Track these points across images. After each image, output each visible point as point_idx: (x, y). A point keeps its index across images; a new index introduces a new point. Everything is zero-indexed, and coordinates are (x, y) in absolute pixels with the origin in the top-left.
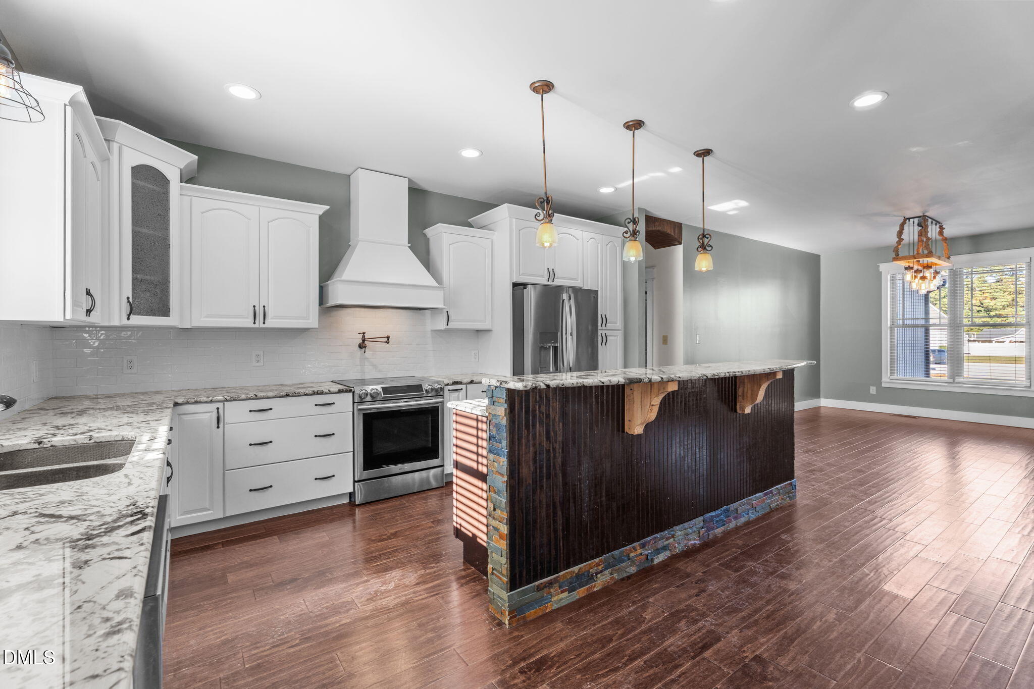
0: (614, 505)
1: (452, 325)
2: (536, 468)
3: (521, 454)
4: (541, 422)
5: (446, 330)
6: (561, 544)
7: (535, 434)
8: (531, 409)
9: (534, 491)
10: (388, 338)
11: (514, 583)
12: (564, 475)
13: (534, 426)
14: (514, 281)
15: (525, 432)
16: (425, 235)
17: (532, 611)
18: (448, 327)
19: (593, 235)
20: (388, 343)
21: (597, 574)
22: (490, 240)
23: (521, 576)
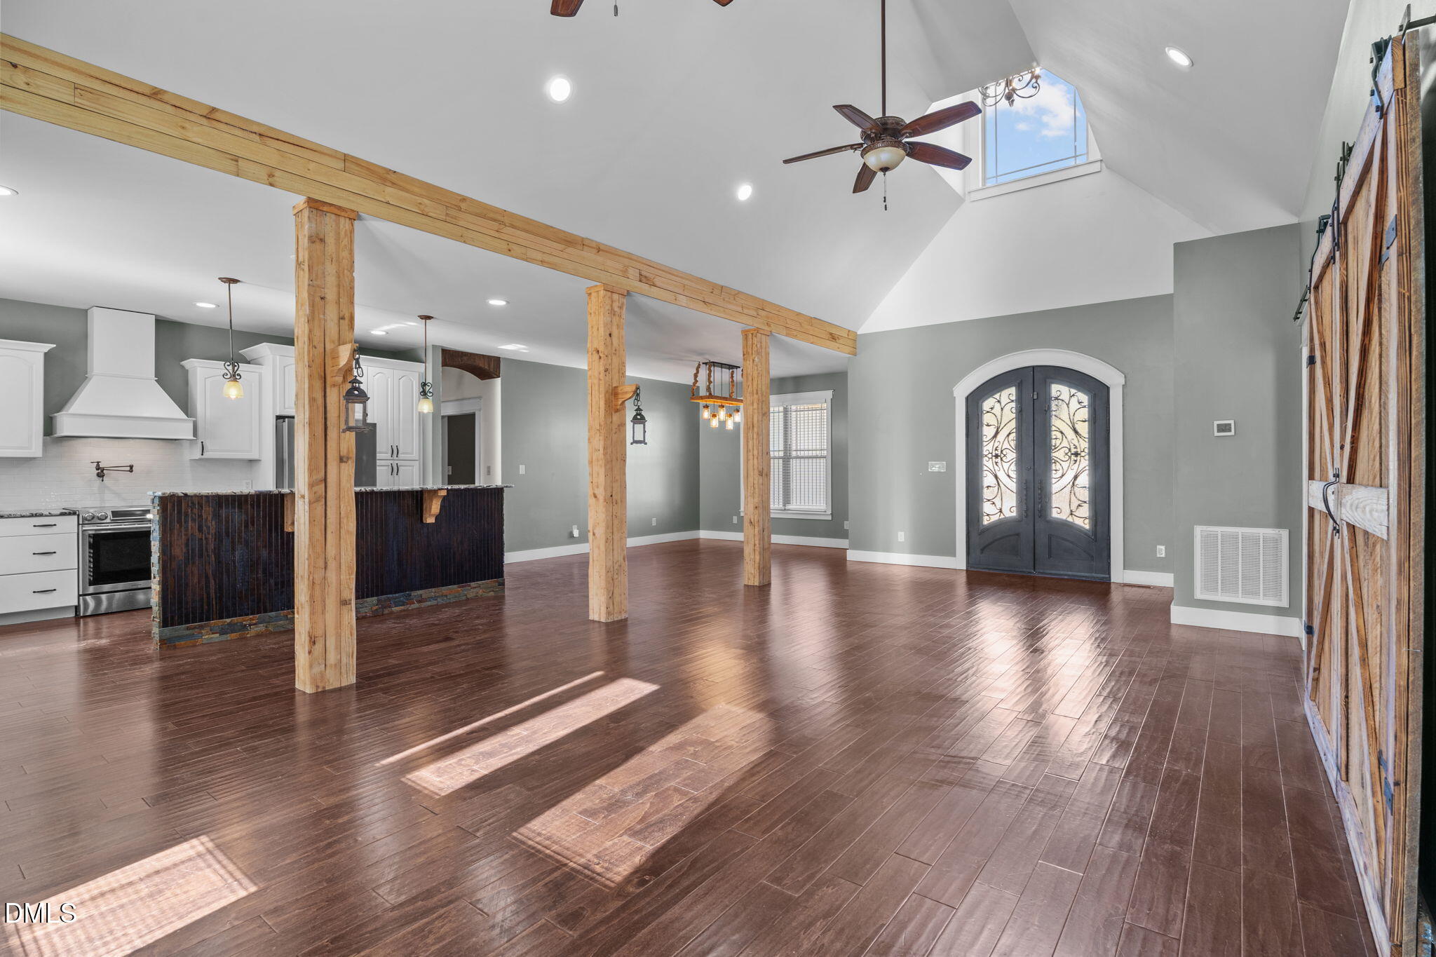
0: (272, 581)
1: (206, 455)
2: (188, 551)
3: (173, 539)
4: (194, 520)
5: (200, 460)
6: (214, 603)
7: (187, 527)
8: (183, 511)
9: (186, 566)
10: (131, 467)
11: (165, 623)
12: (218, 556)
13: (186, 522)
14: (278, 414)
15: (177, 526)
16: (183, 367)
17: (182, 642)
18: (203, 457)
19: (378, 370)
20: (132, 472)
21: (250, 625)
22: (257, 374)
23: (172, 618)
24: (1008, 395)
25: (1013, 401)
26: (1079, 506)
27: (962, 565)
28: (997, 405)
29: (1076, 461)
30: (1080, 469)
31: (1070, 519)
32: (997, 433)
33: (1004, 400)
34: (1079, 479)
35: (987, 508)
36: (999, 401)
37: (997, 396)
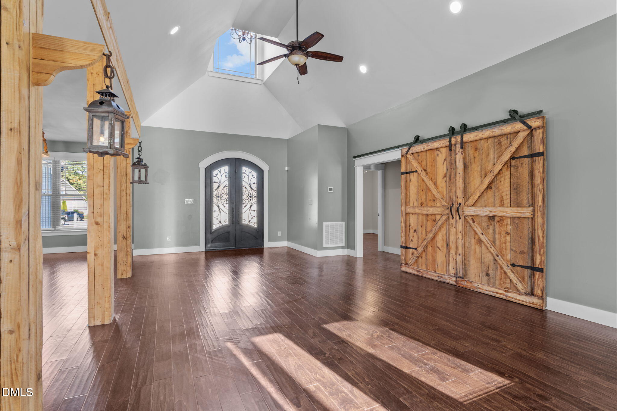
24: (225, 169)
25: (226, 172)
26: (252, 218)
27: (203, 249)
28: (219, 173)
29: (251, 200)
30: (253, 203)
31: (249, 224)
32: (219, 186)
33: (222, 172)
34: (252, 207)
35: (215, 221)
36: (220, 172)
37: (219, 169)
